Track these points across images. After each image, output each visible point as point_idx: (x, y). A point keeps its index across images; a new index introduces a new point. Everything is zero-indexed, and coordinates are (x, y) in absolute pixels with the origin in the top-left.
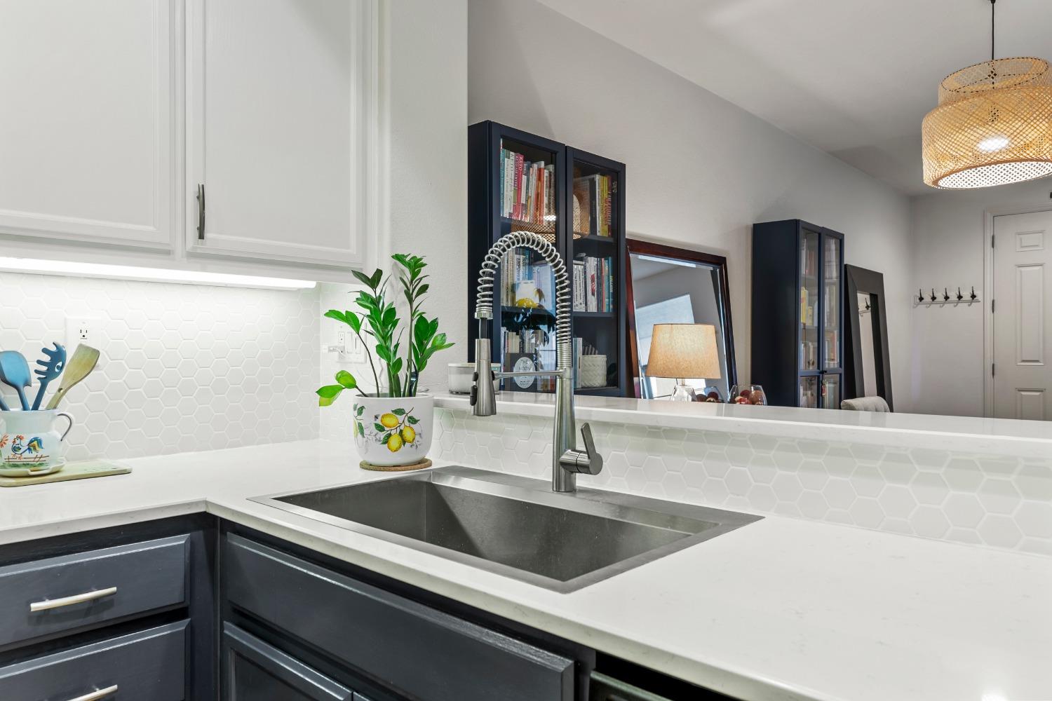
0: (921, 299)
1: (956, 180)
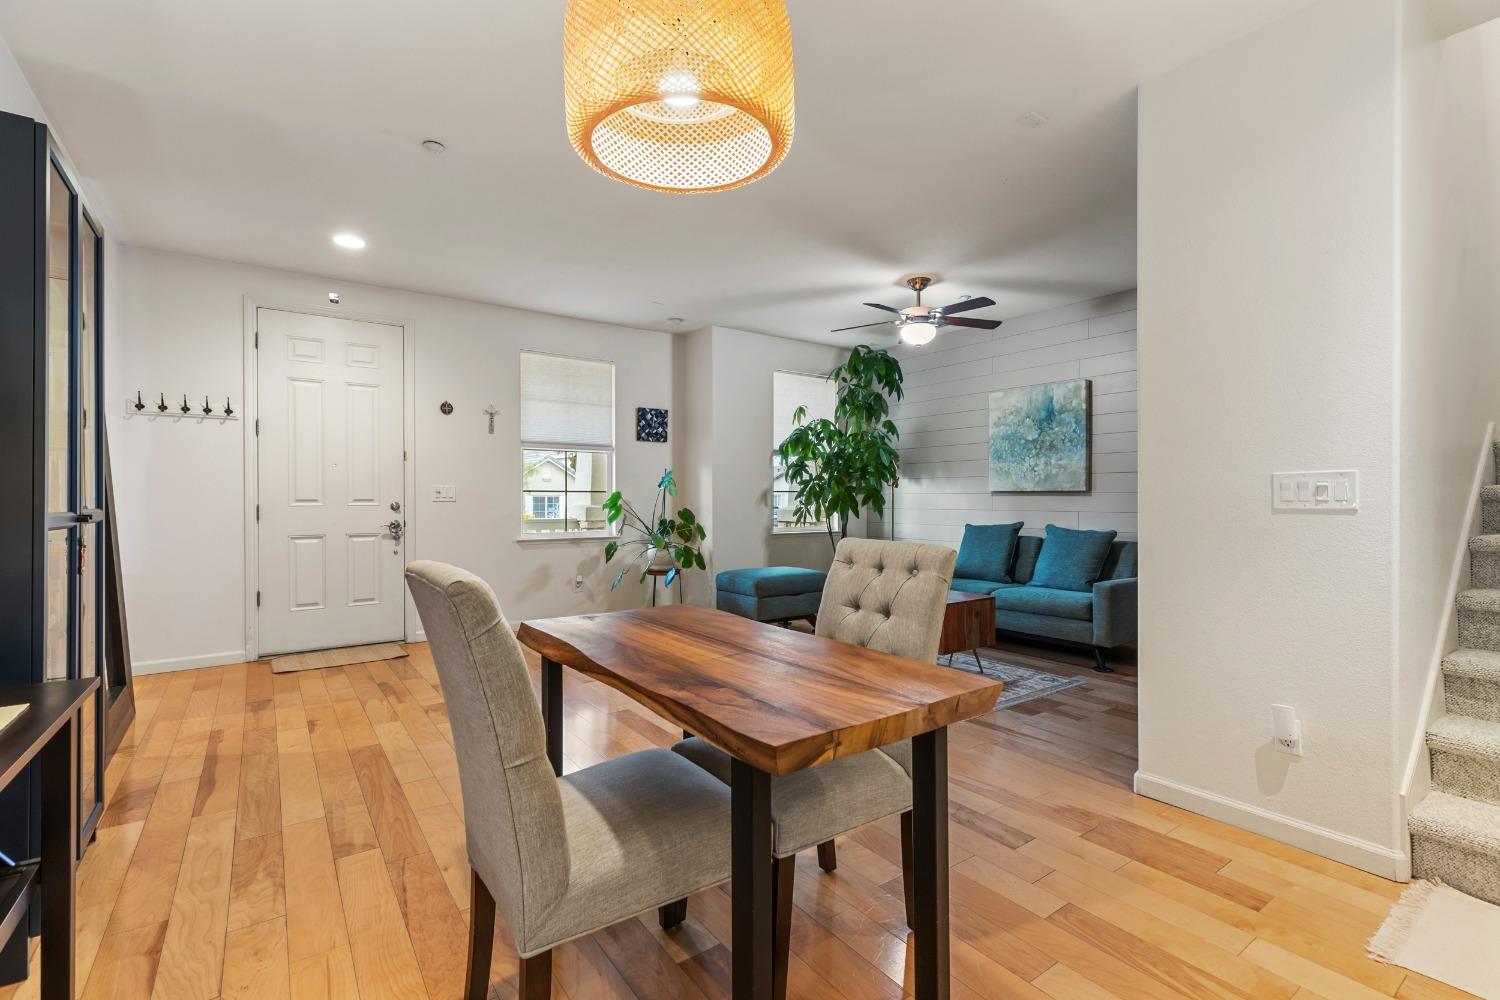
0: (140, 406)
1: (712, 169)
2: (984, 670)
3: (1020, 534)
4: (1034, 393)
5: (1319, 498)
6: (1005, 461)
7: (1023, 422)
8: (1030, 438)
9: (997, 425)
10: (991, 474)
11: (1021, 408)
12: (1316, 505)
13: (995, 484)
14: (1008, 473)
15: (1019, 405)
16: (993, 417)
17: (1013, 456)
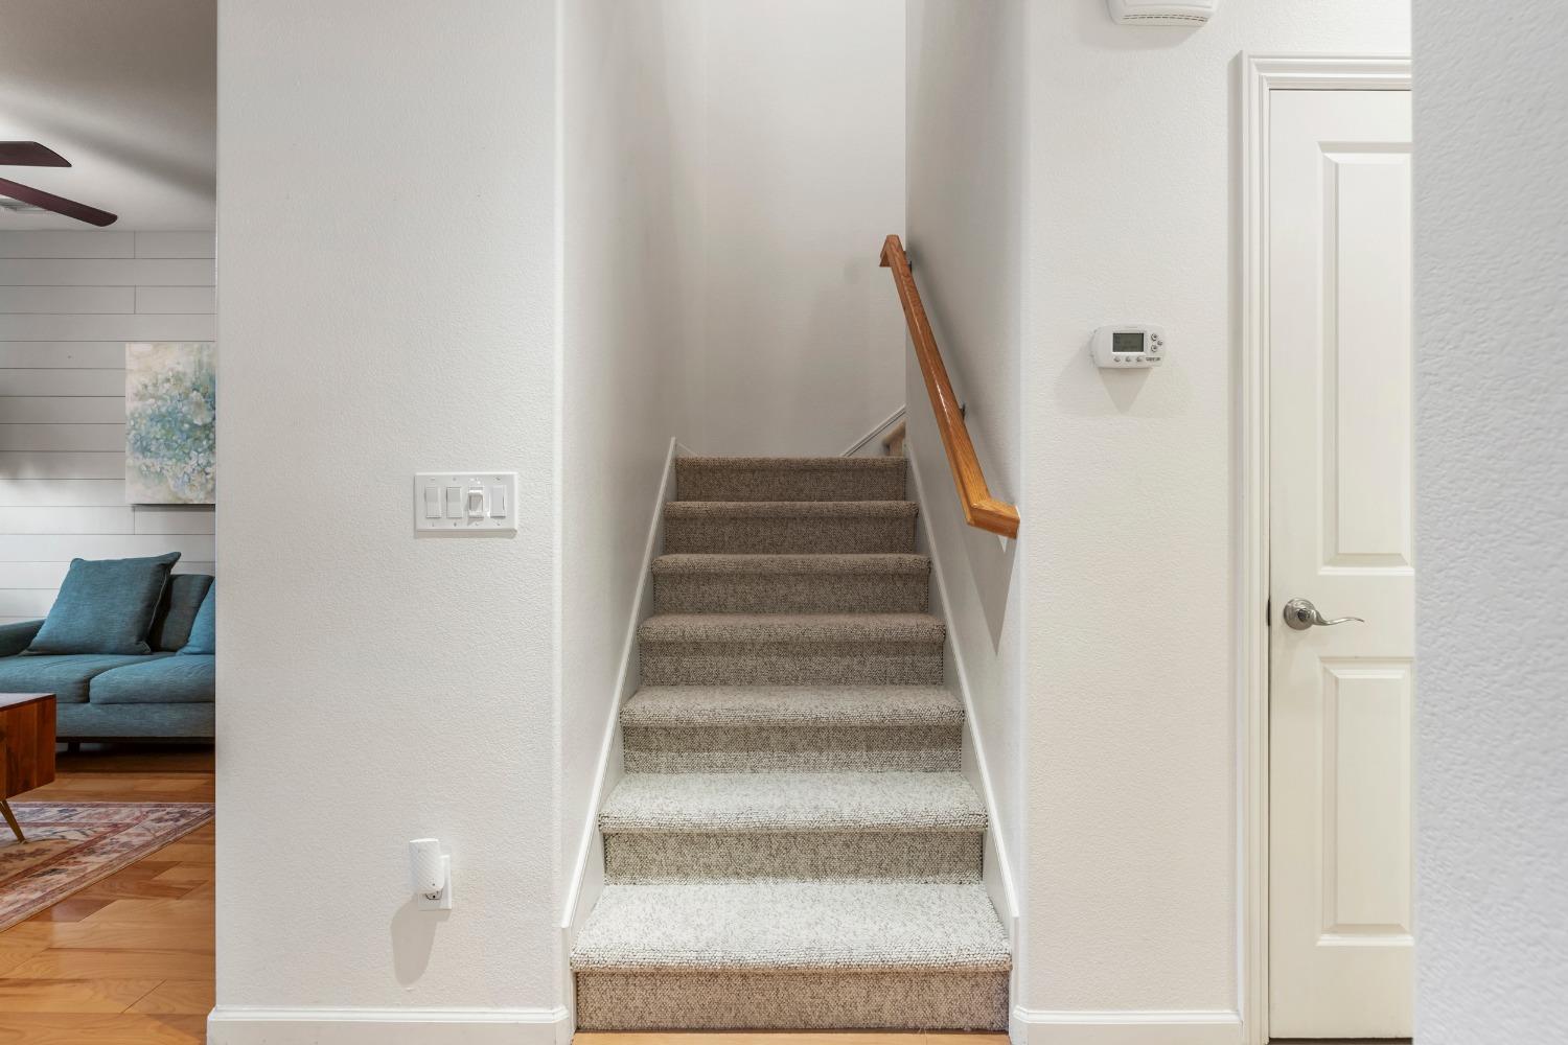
2: (27, 833)
3: (175, 571)
4: (205, 353)
5: (473, 513)
6: (157, 455)
7: (187, 397)
8: (198, 422)
9: (140, 397)
10: (128, 476)
11: (185, 374)
12: (469, 524)
13: (136, 492)
14: (160, 474)
15: (180, 368)
16: (133, 383)
17: (168, 447)
